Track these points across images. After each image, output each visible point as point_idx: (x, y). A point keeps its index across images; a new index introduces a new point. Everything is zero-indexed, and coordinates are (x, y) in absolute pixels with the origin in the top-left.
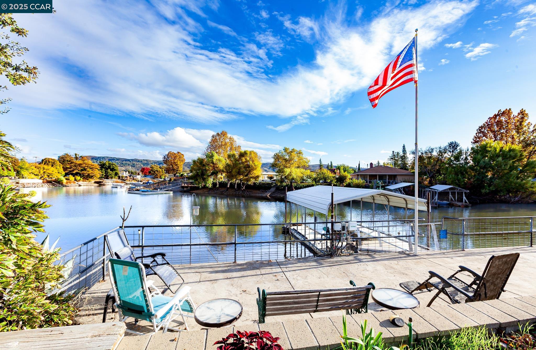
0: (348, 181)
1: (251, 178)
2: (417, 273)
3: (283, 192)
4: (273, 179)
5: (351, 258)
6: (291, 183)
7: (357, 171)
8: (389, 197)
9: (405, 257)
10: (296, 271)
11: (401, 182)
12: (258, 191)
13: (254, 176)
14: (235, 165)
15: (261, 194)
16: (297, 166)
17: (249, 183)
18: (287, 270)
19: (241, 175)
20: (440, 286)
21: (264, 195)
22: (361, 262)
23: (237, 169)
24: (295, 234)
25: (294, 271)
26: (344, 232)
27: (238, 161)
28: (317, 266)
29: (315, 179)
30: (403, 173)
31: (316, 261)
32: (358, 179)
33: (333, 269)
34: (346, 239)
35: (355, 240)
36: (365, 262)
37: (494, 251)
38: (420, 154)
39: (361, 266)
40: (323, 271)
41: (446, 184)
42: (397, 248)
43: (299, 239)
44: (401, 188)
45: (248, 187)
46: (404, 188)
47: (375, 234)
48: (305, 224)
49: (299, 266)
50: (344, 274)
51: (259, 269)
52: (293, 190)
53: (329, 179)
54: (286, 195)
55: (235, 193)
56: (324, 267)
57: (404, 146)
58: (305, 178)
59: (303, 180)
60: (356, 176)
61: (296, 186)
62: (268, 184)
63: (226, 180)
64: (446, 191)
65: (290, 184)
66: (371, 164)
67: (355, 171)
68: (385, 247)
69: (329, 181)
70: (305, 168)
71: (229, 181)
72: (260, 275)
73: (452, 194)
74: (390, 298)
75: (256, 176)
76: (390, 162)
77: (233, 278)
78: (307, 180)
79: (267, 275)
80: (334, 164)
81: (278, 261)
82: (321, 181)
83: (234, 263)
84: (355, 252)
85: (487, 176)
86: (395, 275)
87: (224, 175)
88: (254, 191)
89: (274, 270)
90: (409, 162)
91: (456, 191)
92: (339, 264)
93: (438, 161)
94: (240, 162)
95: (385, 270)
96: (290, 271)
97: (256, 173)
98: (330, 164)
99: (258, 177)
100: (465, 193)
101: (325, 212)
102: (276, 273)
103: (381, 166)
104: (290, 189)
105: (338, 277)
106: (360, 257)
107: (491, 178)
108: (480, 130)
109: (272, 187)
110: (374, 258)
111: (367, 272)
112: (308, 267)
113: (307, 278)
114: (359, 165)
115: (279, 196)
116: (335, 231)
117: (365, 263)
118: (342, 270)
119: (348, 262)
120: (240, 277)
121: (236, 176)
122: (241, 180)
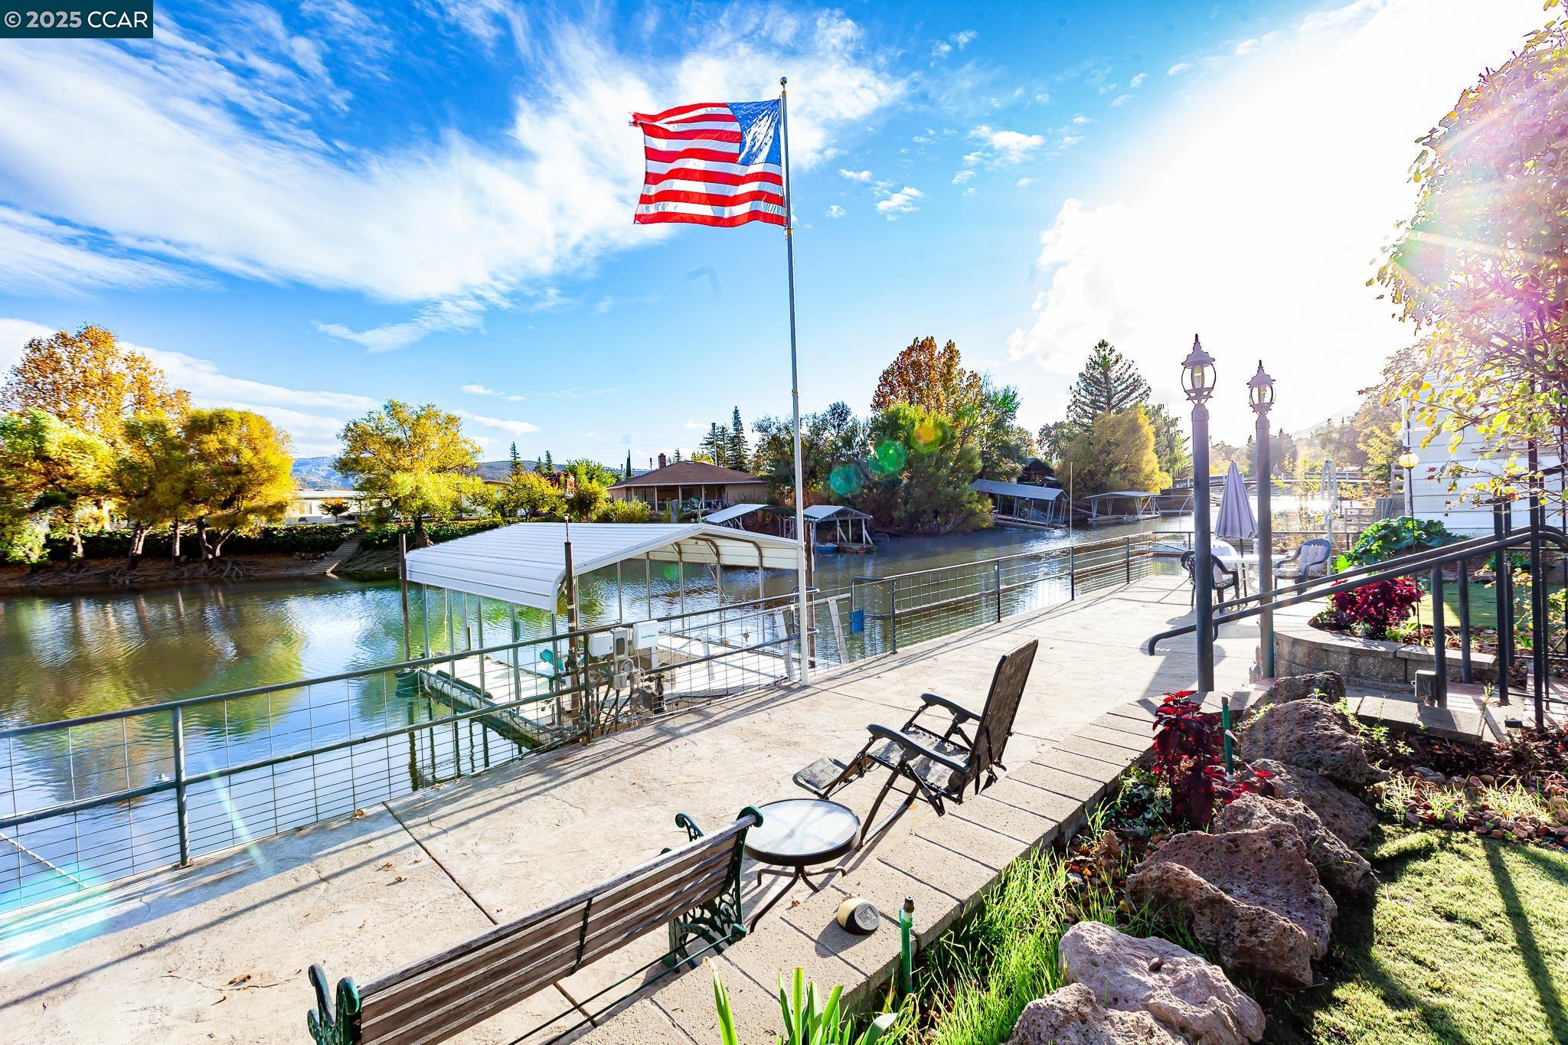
0: (602, 506)
1: (252, 511)
2: (818, 732)
3: (388, 553)
4: (345, 514)
5: (647, 731)
6: (418, 522)
7: (623, 477)
8: (718, 542)
9: (782, 697)
10: (471, 825)
11: (737, 503)
12: (285, 560)
13: (261, 503)
14: (165, 467)
15: (298, 567)
16: (436, 464)
17: (243, 532)
18: (433, 831)
19: (198, 502)
20: (895, 758)
21: (312, 571)
22: (676, 737)
23: (179, 480)
24: (447, 689)
25: (462, 828)
26: (622, 657)
27: (183, 447)
28: (543, 787)
29: (502, 506)
30: (738, 479)
31: (537, 769)
32: (628, 499)
33: (597, 782)
34: (628, 678)
35: (653, 675)
36: (688, 734)
37: (947, 644)
38: (775, 431)
39: (679, 749)
40: (566, 797)
41: (829, 503)
42: (762, 677)
43: (472, 708)
44: (738, 518)
45: (237, 547)
46: (745, 516)
47: (698, 650)
48: (481, 653)
49: (480, 801)
50: (633, 790)
51: (310, 860)
52: (425, 545)
53: (545, 502)
54: (404, 561)
55: (173, 574)
56: (568, 781)
57: (736, 412)
58: (466, 504)
59: (461, 510)
60: (624, 491)
61: (435, 532)
62: (324, 531)
63: (124, 527)
64: (832, 519)
65: (412, 525)
66: (662, 457)
67: (618, 480)
68: (734, 679)
69: (545, 510)
70: (463, 469)
71: (138, 527)
72: (316, 883)
73: (841, 526)
74: (787, 831)
75: (271, 503)
76: (706, 451)
77: (175, 939)
78: (474, 511)
79: (350, 874)
80: (555, 461)
81: (391, 805)
82: (521, 512)
83: (176, 868)
84: (656, 712)
85: (901, 481)
86: (769, 752)
87: (110, 505)
88: (266, 560)
89: (380, 847)
90: (748, 452)
91: (849, 518)
92: (612, 759)
93: (811, 447)
94: (192, 451)
95: (742, 745)
96: (445, 831)
97: (274, 492)
98: (544, 460)
99: (280, 507)
100: (866, 521)
101: (549, 604)
102: (388, 854)
103: (686, 462)
104: (417, 540)
105: (618, 804)
106: (670, 724)
107: (907, 485)
108: (885, 380)
109: (343, 540)
110: (708, 716)
111: (699, 765)
112: (513, 798)
113: (513, 839)
114: (629, 460)
115: (372, 568)
116: (595, 659)
117: (689, 737)
118: (626, 776)
119: (641, 748)
120: (213, 924)
121: (175, 507)
122: (200, 523)
